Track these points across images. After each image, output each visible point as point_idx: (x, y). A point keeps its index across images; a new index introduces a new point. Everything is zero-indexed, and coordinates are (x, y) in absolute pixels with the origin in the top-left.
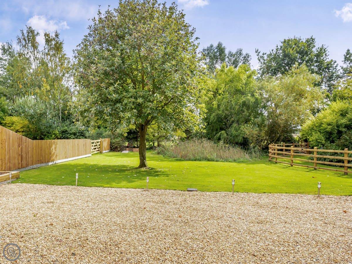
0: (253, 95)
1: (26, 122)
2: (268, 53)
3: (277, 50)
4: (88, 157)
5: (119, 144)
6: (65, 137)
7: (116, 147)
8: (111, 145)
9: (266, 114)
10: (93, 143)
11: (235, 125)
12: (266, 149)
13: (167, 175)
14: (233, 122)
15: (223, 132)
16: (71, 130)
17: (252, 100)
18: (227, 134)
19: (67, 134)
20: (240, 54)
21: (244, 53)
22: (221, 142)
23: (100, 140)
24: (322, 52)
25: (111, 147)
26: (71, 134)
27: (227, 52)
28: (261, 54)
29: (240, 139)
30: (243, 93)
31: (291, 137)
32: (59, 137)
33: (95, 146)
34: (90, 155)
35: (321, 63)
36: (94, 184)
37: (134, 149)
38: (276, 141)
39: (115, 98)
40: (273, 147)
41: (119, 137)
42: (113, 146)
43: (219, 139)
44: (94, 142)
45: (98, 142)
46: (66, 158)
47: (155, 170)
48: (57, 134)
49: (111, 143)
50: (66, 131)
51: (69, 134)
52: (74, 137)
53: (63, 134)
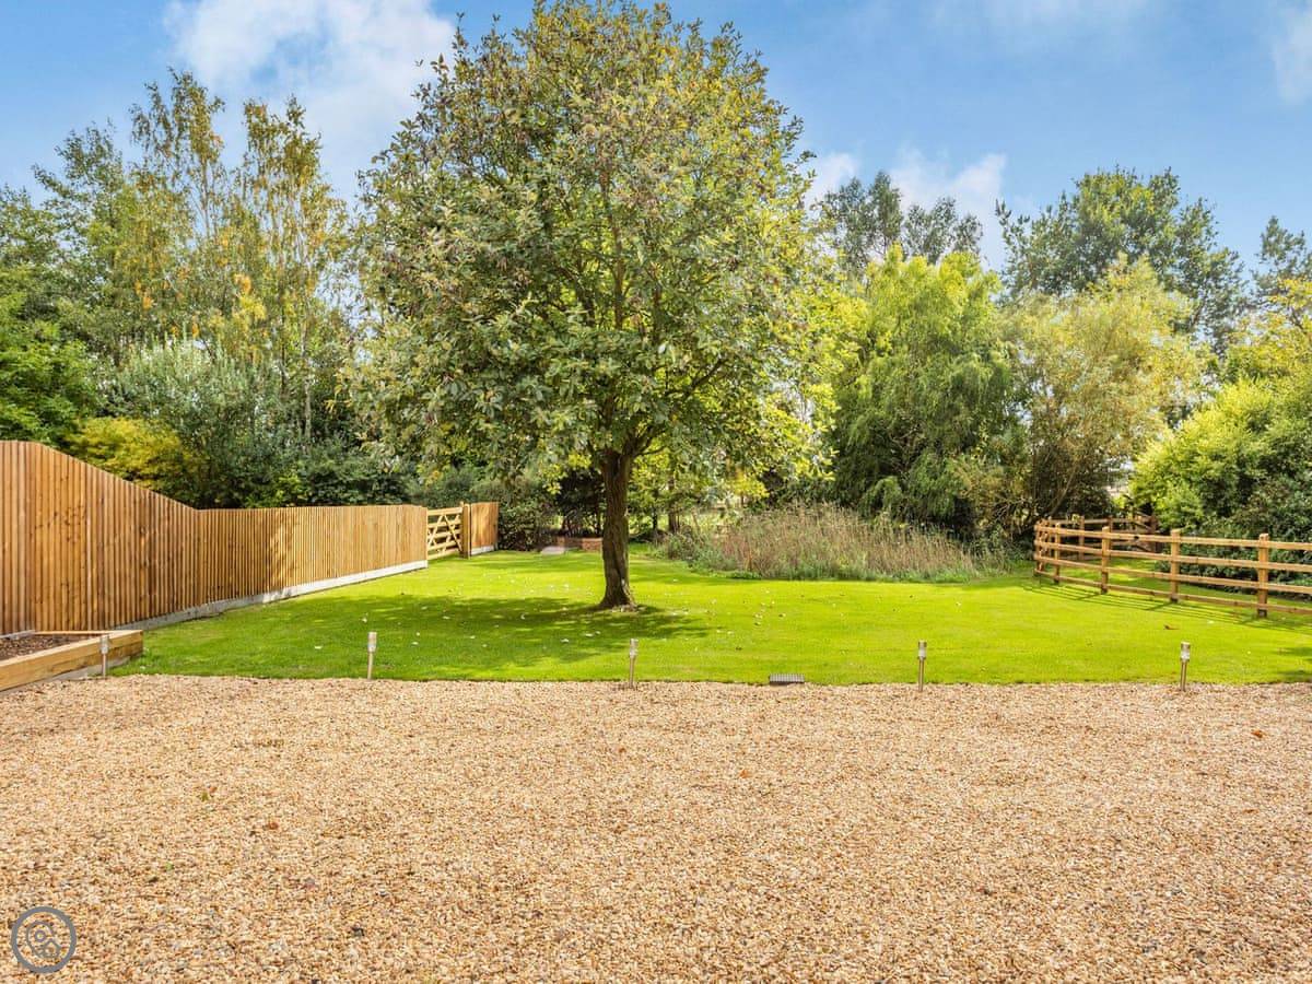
0: (986, 358)
1: (171, 440)
2: (1036, 217)
3: (1063, 208)
4: (415, 570)
5: (529, 523)
6: (325, 495)
7: (521, 535)
8: (500, 526)
9: (1026, 420)
10: (433, 519)
11: (928, 456)
12: (1024, 538)
13: (702, 632)
14: (922, 446)
15: (890, 479)
16: (348, 472)
17: (985, 373)
18: (904, 488)
19: (336, 486)
20: (949, 217)
21: (960, 213)
22: (884, 515)
23: (459, 510)
24: (1198, 219)
25: (500, 535)
26: (349, 486)
27: (904, 207)
28: (1013, 220)
29: (945, 504)
30: (955, 350)
31: (1104, 496)
32: (300, 497)
33: (440, 530)
34: (424, 563)
35: (1192, 257)
36: (437, 669)
37: (584, 540)
38: (1058, 510)
39: (517, 354)
40: (1050, 530)
41: (532, 496)
42: (507, 531)
43: (877, 504)
44: (438, 517)
45: (452, 517)
46: (330, 575)
47: (660, 614)
48: (294, 486)
49: (500, 518)
50: (332, 475)
51: (341, 488)
52: (360, 498)
53: (318, 485)
